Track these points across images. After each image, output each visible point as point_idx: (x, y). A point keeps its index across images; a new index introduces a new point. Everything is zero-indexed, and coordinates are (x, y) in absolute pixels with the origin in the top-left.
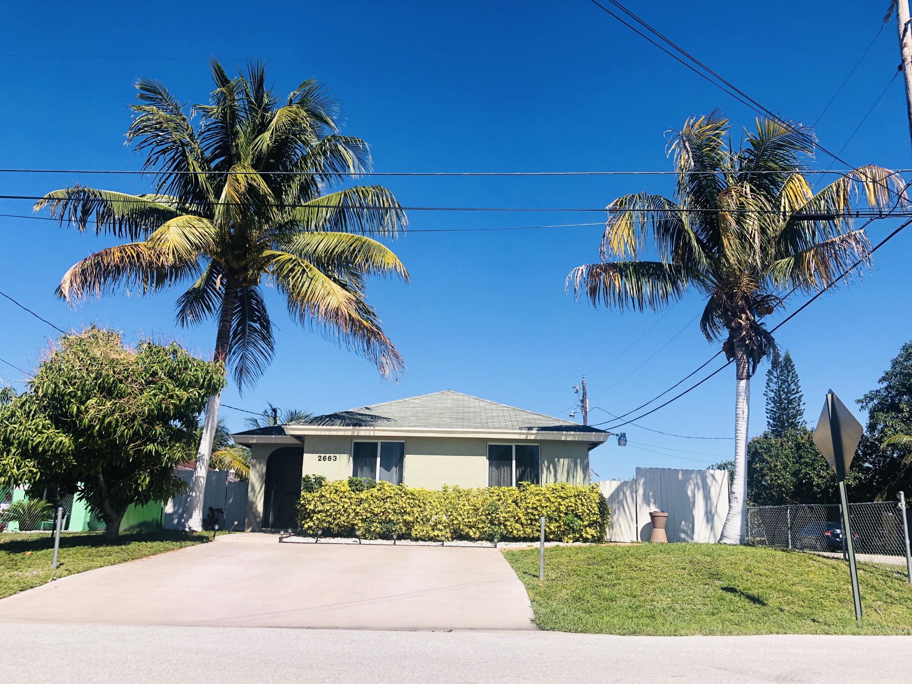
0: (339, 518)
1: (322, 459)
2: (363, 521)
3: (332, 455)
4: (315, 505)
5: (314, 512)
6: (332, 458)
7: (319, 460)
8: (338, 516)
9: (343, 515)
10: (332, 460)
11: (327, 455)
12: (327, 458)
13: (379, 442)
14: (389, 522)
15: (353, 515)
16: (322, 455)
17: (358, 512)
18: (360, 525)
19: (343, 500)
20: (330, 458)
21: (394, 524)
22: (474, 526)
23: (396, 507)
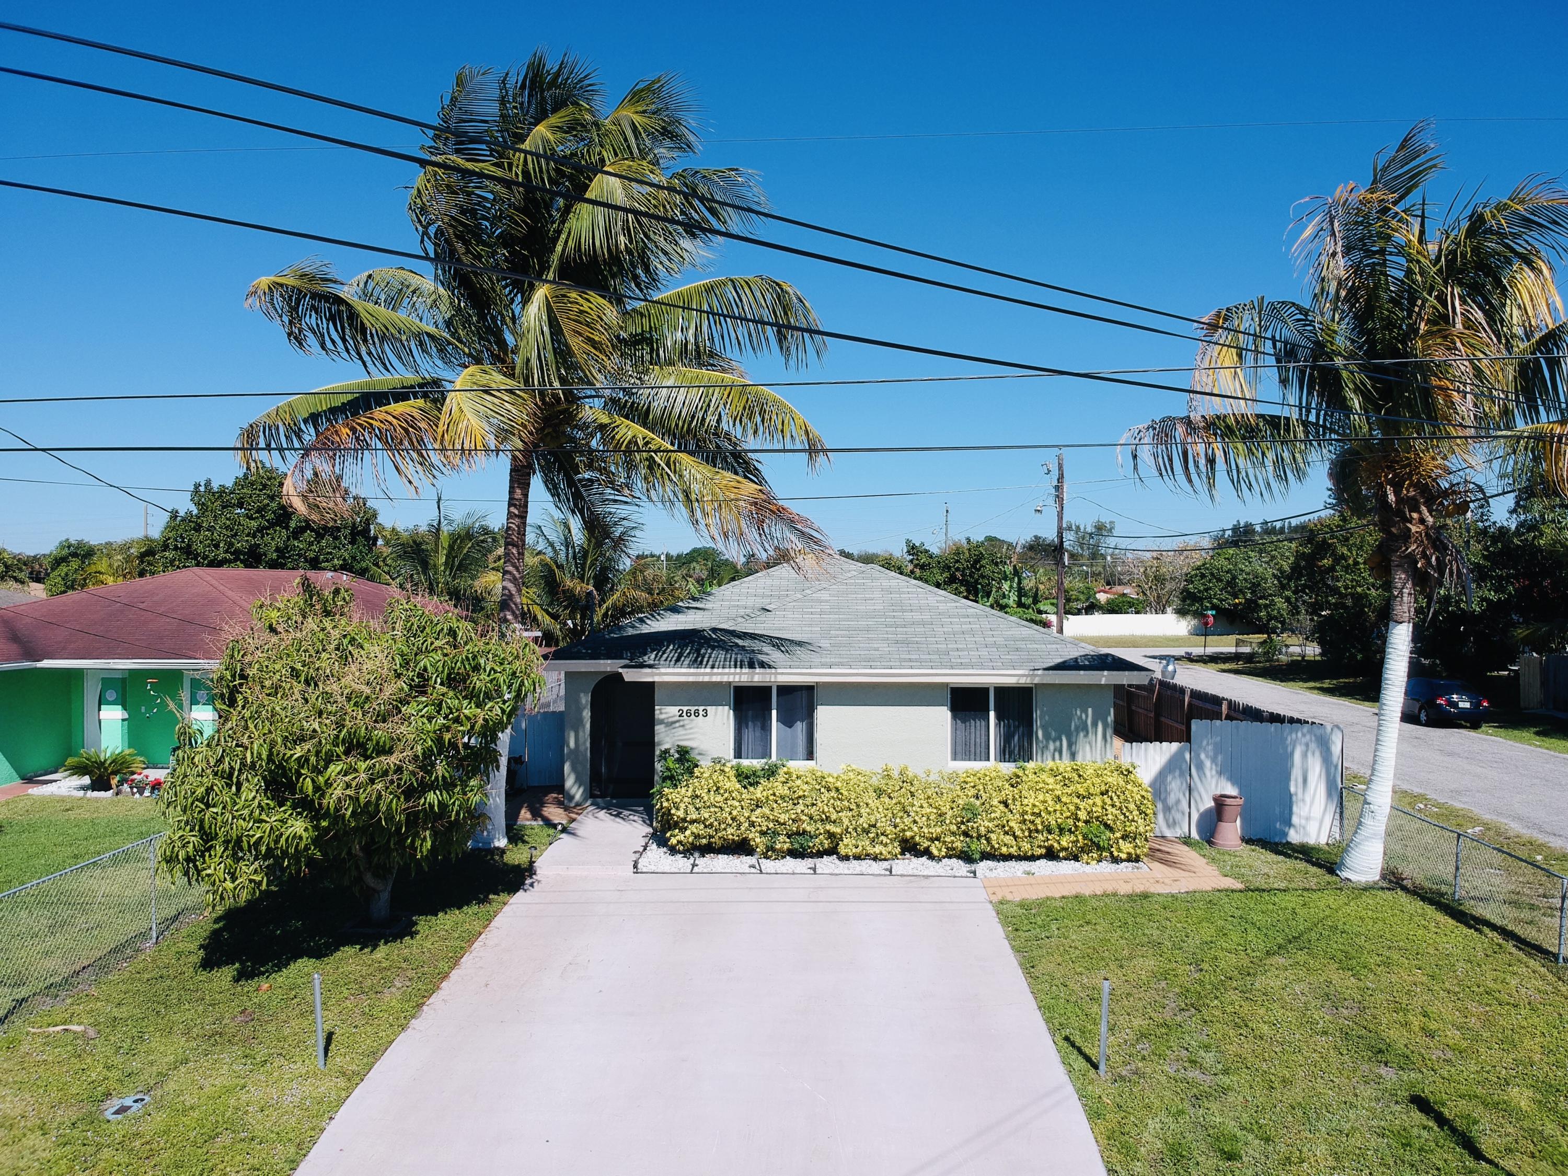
0: (725, 830)
1: (684, 714)
2: (763, 833)
3: (701, 708)
4: (686, 812)
5: (684, 820)
7: (681, 715)
8: (723, 826)
9: (731, 825)
10: (701, 715)
11: (693, 709)
12: (692, 712)
13: (770, 687)
14: (803, 834)
15: (747, 825)
16: (685, 709)
17: (753, 822)
18: (758, 840)
19: (729, 803)
20: (697, 714)
21: (811, 837)
22: (938, 839)
23: (813, 810)
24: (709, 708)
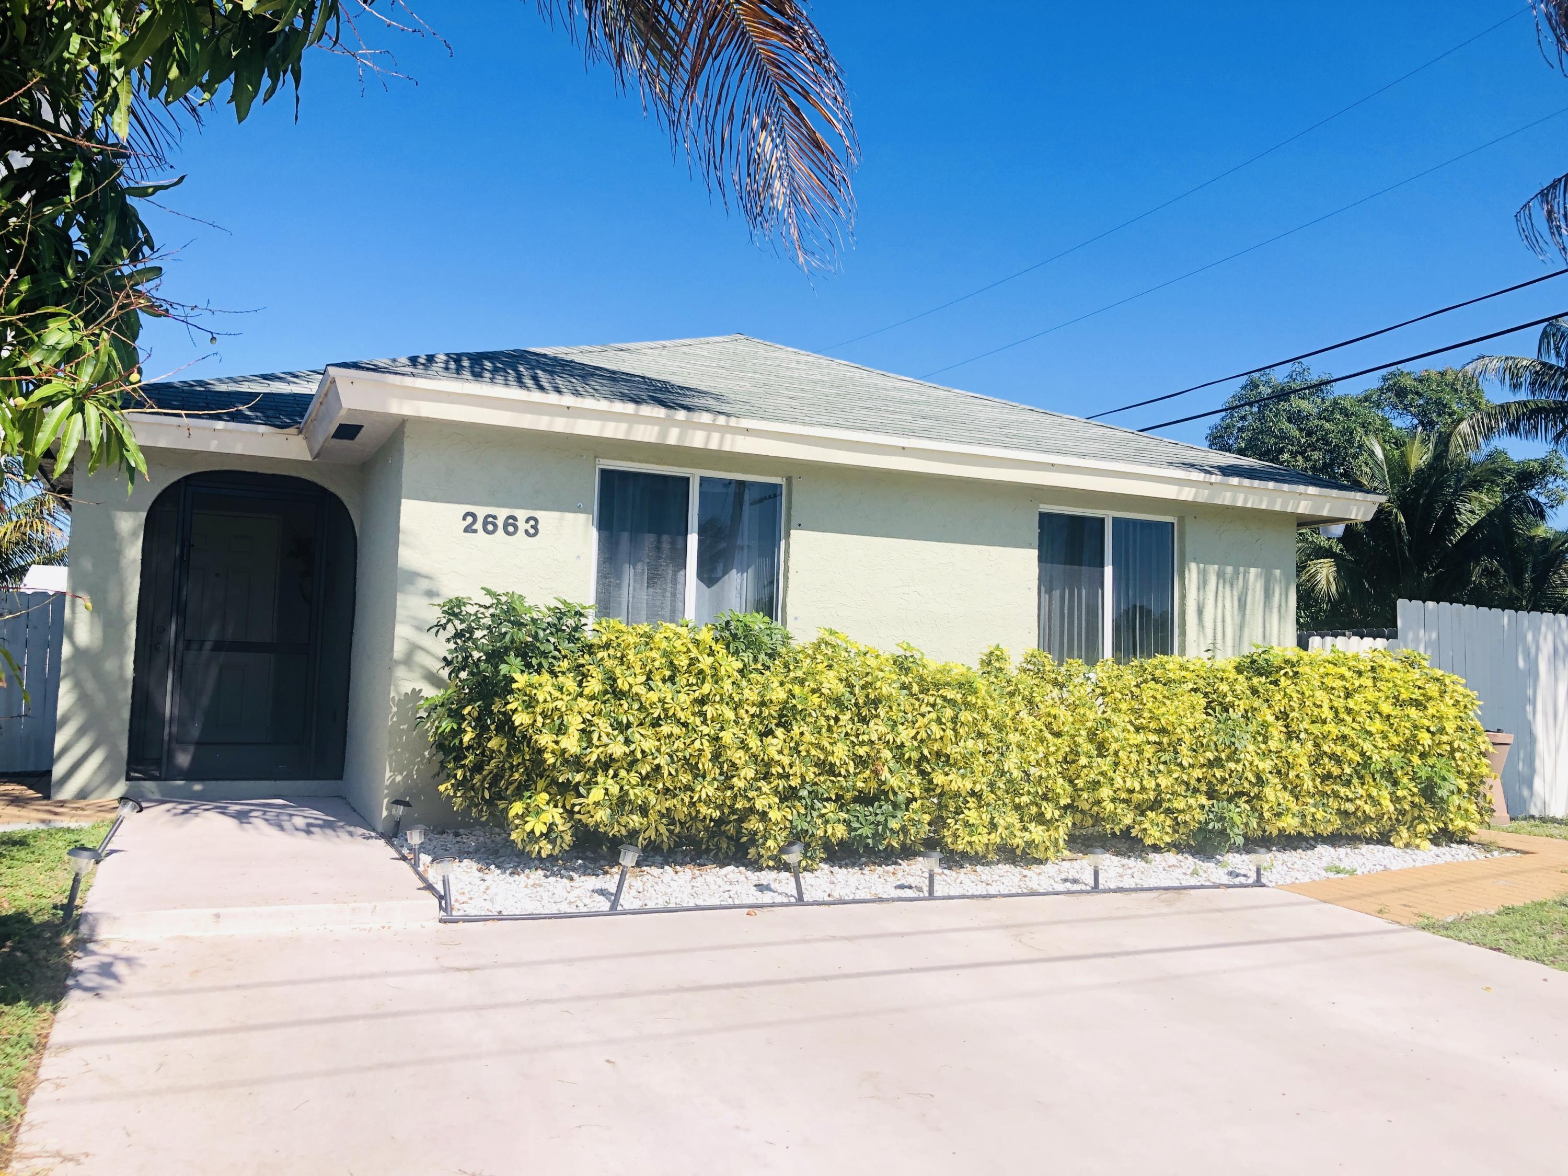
0: (689, 788)
1: (479, 526)
2: (788, 796)
3: (522, 515)
4: (586, 733)
5: (577, 763)
6: (521, 525)
7: (468, 529)
8: (685, 778)
9: (704, 777)
10: (521, 532)
11: (502, 514)
12: (500, 523)
13: (695, 475)
14: (876, 798)
15: (750, 773)
16: (481, 512)
17: (769, 764)
18: (774, 815)
19: (710, 710)
20: (511, 524)
21: (895, 806)
22: (1155, 805)
23: (905, 735)
24: (538, 514)
